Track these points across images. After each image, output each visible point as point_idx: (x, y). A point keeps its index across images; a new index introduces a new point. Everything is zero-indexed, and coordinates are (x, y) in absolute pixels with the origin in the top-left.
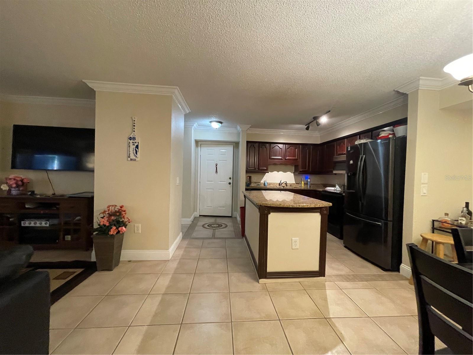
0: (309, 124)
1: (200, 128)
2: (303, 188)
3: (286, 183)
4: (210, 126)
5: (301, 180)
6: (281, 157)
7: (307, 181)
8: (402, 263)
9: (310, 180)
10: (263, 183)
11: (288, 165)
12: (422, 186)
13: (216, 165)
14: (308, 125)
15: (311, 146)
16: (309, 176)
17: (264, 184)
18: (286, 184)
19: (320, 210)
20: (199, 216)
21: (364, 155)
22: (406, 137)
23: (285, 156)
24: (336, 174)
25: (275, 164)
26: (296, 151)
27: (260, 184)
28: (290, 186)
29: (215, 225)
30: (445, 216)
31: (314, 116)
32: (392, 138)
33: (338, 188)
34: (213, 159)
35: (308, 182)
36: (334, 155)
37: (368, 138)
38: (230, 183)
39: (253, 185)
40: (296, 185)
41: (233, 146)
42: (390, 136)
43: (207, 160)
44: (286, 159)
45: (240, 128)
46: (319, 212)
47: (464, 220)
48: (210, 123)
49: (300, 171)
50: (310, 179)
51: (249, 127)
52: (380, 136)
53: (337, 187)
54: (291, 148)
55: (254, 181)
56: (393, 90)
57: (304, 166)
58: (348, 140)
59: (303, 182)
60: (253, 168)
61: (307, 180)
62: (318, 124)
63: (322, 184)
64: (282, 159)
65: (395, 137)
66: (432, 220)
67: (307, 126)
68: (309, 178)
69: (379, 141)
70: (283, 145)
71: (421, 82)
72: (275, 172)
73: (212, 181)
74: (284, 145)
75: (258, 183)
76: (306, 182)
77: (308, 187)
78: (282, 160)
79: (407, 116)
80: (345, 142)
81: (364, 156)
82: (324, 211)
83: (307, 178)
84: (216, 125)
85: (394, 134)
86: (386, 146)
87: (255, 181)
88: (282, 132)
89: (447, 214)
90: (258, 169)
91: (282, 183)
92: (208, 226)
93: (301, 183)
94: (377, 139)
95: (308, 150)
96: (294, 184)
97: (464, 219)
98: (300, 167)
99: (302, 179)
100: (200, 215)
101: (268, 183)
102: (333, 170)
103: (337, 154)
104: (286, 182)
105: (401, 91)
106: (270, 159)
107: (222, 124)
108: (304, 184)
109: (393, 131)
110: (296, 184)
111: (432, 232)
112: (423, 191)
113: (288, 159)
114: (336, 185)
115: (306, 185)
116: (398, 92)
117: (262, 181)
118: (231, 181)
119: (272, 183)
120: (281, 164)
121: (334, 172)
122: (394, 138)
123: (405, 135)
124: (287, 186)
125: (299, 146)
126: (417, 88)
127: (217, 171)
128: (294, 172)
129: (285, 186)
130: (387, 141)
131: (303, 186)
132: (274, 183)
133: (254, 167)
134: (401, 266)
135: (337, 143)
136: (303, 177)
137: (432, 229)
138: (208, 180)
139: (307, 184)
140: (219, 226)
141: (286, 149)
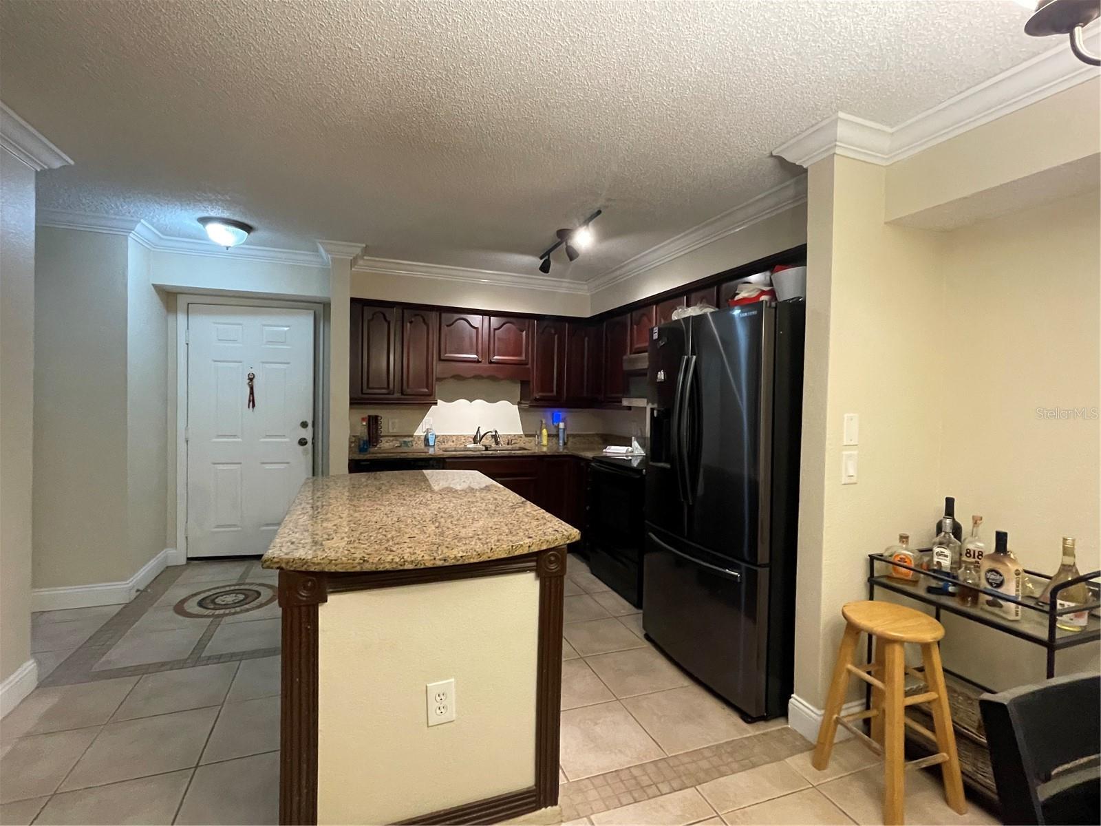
0: (548, 253)
1: (170, 244)
2: (545, 449)
3: (494, 433)
4: (203, 238)
5: (539, 425)
6: (475, 356)
7: (558, 427)
8: (793, 693)
9: (565, 426)
10: (423, 438)
11: (502, 379)
12: (845, 453)
13: (251, 380)
14: (547, 257)
15: (567, 325)
16: (563, 413)
17: (426, 440)
18: (495, 437)
19: (537, 561)
20: (184, 561)
21: (693, 353)
22: (804, 303)
23: (489, 352)
24: (630, 408)
25: (458, 377)
26: (522, 338)
27: (411, 439)
28: (508, 444)
29: (230, 599)
30: (900, 544)
31: (560, 228)
32: (768, 304)
33: (637, 448)
34: (239, 359)
35: (558, 431)
36: (625, 353)
37: (709, 303)
38: (302, 442)
39: (386, 446)
40: (527, 439)
41: (312, 312)
42: (764, 298)
43: (215, 361)
44: (491, 362)
45: (327, 251)
46: (531, 571)
47: (946, 556)
48: (200, 226)
49: (536, 400)
50: (564, 421)
51: (358, 251)
52: (737, 298)
53: (635, 444)
54: (508, 329)
55: (391, 431)
56: (767, 153)
57: (545, 384)
58: (658, 308)
59: (545, 432)
60: (384, 391)
61: (556, 424)
62: (572, 254)
63: (597, 434)
64: (478, 362)
65: (776, 299)
66: (869, 556)
67: (543, 260)
68: (561, 417)
69: (737, 312)
70: (481, 317)
71: (842, 131)
72: (462, 402)
73: (235, 436)
74: (487, 318)
75: (405, 436)
76: (554, 432)
77: (558, 443)
78: (479, 365)
79: (806, 240)
80: (651, 312)
81: (694, 357)
82: (551, 562)
83: (556, 419)
84: (223, 236)
85: (772, 293)
86: (754, 326)
87: (395, 430)
88: (486, 276)
89: (904, 538)
90: (402, 394)
91: (482, 434)
92: (200, 604)
93: (541, 433)
94: (731, 307)
95: (556, 336)
96: (520, 436)
97: (947, 552)
98: (534, 383)
99: (544, 422)
100: (189, 556)
101: (436, 437)
102: (620, 395)
103: (633, 350)
104: (496, 432)
105: (789, 157)
106: (440, 360)
107: (252, 234)
108: (549, 436)
109: (771, 284)
110: (526, 436)
111: (868, 597)
112: (846, 469)
113: (498, 363)
114: (631, 439)
115: (554, 440)
116: (781, 161)
117: (420, 432)
118: (307, 434)
119: (451, 436)
120: (477, 377)
121: (625, 403)
122: (773, 304)
123: (802, 296)
124: (497, 443)
125: (531, 321)
126: (831, 152)
127: (252, 401)
128: (519, 400)
129: (494, 445)
130: (754, 313)
131: (545, 442)
132: (457, 436)
133: (386, 386)
134: (791, 700)
135: (631, 316)
136: (545, 416)
137: (868, 584)
138: (220, 434)
139: (557, 436)
140: (247, 597)
141: (492, 330)
